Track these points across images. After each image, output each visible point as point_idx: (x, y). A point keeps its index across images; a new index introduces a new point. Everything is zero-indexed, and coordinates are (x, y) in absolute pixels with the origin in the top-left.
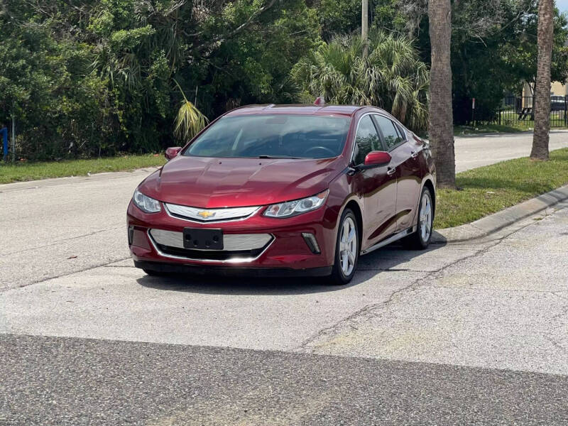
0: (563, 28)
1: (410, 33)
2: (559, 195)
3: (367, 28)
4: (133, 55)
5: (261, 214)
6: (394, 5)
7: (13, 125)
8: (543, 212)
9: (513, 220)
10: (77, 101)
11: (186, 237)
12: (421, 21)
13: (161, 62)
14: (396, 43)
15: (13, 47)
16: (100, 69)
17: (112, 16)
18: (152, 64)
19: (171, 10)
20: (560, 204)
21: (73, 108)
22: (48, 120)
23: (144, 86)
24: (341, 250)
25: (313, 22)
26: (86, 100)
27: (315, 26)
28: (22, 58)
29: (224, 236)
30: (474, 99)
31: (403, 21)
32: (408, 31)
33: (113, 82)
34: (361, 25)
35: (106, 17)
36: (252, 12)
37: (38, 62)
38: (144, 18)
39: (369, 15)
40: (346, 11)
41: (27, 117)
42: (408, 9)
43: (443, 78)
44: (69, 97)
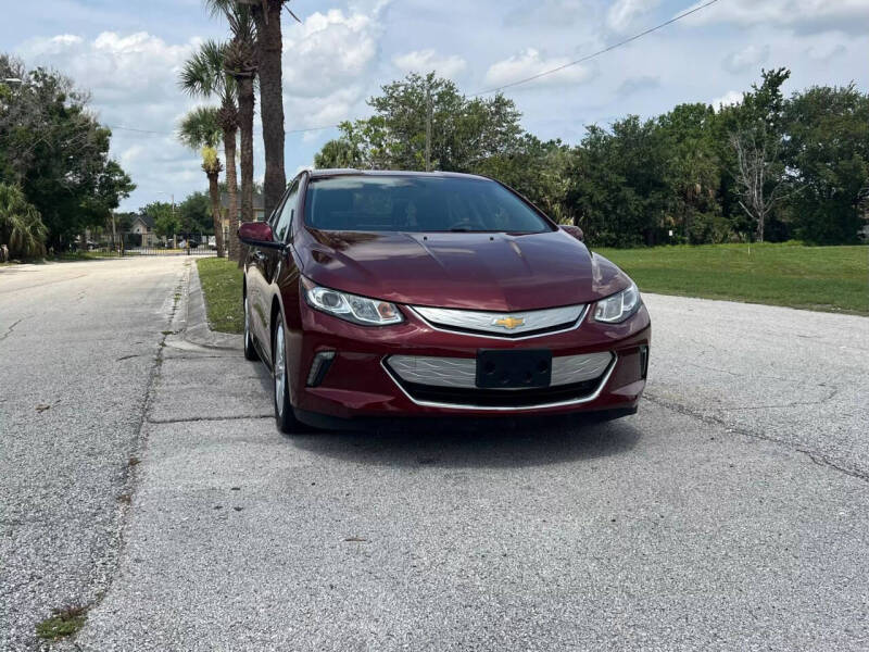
11: (487, 367)
29: (554, 360)
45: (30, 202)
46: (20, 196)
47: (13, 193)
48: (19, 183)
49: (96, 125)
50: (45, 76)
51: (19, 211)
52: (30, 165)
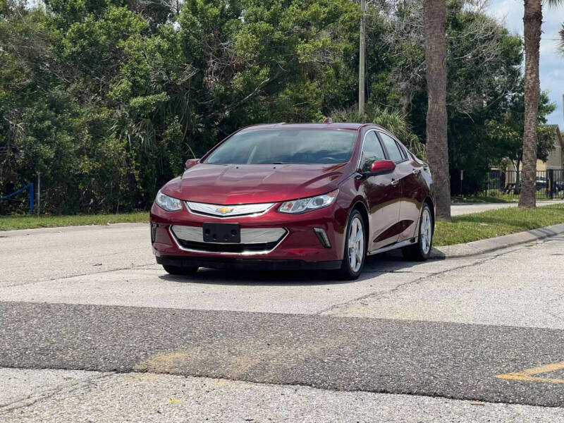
0: (544, 105)
1: (404, 109)
2: (547, 231)
3: (363, 104)
4: (149, 120)
5: (275, 210)
6: (388, 82)
7: (39, 181)
8: (534, 242)
9: (506, 245)
10: (97, 161)
11: (206, 231)
12: (414, 97)
13: (175, 127)
14: (391, 117)
15: (40, 109)
16: (119, 132)
17: (130, 84)
18: (166, 129)
19: (184, 80)
20: (548, 238)
21: (93, 167)
22: (71, 177)
23: (159, 149)
24: (349, 247)
25: (315, 95)
26: (105, 160)
27: (316, 98)
28: (48, 119)
29: (242, 230)
30: (462, 171)
31: (397, 97)
32: (402, 106)
33: (130, 145)
34: (358, 101)
35: (125, 84)
36: (259, 82)
37: (62, 123)
38: (159, 86)
39: (366, 92)
40: (345, 88)
41: (51, 173)
42: (402, 87)
43: (439, 119)
44: (90, 157)
52: (418, 88)
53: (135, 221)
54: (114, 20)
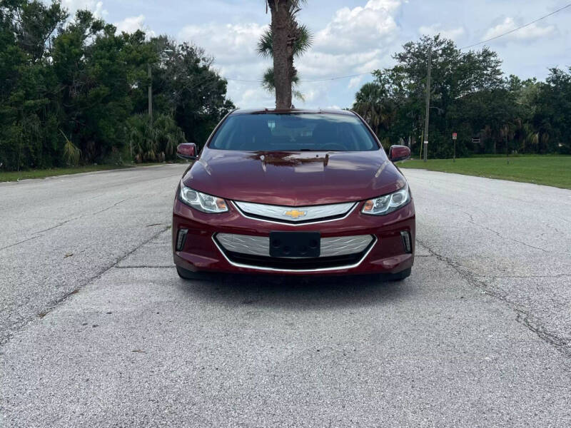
5: (360, 211)
11: (275, 243)
17: (24, 92)
18: (48, 120)
29: (321, 239)
33: (25, 130)
35: (21, 92)
38: (42, 95)
45: (179, 126)
46: (172, 123)
47: (169, 121)
48: (172, 114)
49: (218, 77)
50: (188, 47)
51: (172, 131)
52: (179, 103)
53: (35, 178)
54: (10, 53)
